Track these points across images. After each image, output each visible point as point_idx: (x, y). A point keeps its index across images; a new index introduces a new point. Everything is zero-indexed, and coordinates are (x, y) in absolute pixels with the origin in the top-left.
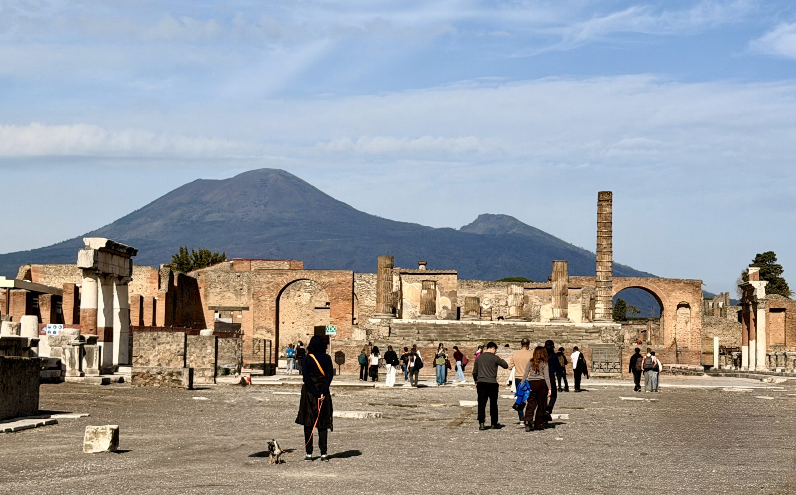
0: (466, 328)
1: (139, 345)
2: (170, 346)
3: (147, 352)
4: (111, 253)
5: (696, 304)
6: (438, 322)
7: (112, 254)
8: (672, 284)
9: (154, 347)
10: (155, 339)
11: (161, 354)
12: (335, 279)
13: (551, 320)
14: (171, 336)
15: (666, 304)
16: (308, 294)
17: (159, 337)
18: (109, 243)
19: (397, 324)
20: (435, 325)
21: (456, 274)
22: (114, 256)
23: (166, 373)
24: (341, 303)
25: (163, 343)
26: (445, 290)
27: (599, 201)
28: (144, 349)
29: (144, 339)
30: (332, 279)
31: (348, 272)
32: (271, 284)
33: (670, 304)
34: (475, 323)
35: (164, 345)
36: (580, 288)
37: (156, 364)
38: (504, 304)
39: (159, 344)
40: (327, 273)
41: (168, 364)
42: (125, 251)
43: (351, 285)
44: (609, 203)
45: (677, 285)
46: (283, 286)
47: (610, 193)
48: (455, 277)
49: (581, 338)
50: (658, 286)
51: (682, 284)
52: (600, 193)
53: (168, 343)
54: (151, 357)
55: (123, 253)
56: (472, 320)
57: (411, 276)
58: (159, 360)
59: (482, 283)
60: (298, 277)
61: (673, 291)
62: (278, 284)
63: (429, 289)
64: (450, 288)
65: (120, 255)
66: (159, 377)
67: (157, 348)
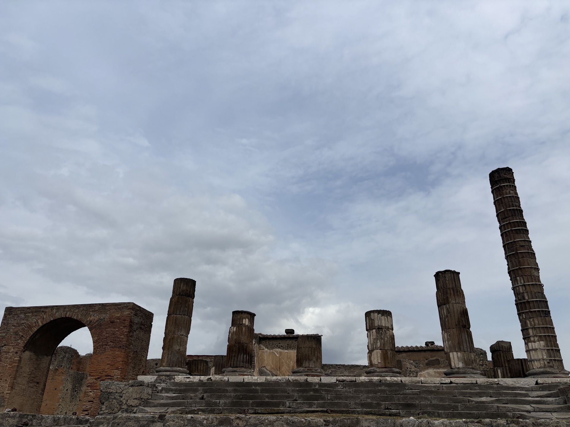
12: (106, 316)
30: (103, 316)
40: (97, 307)
43: (127, 323)
46: (35, 330)
47: (508, 170)
56: (307, 375)
57: (271, 341)
60: (58, 315)
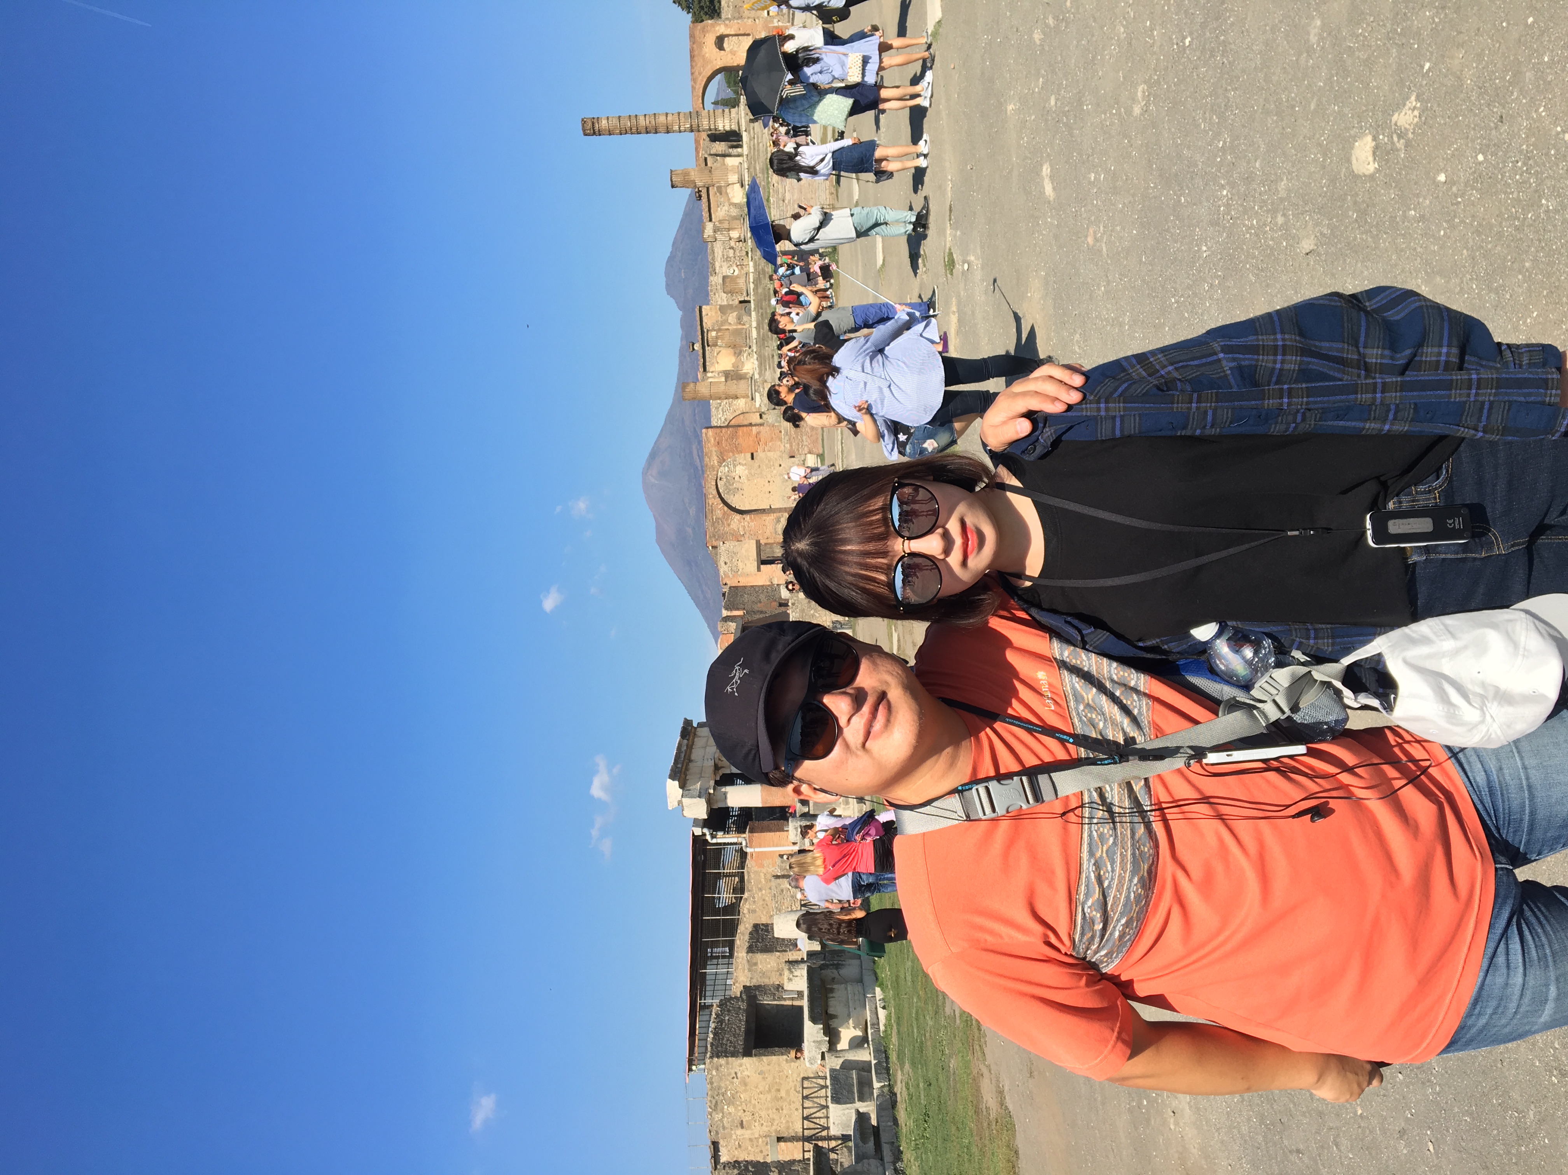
0: (760, 290)
4: (687, 765)
5: (717, 29)
6: (754, 324)
7: (690, 761)
8: (696, 59)
12: (714, 449)
13: (742, 186)
15: (719, 64)
16: (737, 468)
18: (673, 777)
19: (760, 374)
20: (758, 328)
21: (700, 308)
22: (693, 757)
24: (740, 440)
26: (720, 319)
27: (594, 134)
30: (714, 453)
31: (704, 435)
33: (719, 59)
34: (751, 280)
36: (706, 159)
38: (731, 251)
40: (707, 459)
42: (685, 741)
43: (718, 430)
44: (595, 121)
45: (696, 53)
46: (726, 508)
47: (584, 122)
48: (704, 307)
49: (761, 145)
50: (700, 74)
51: (695, 46)
52: (585, 135)
55: (687, 746)
57: (707, 359)
59: (711, 278)
60: (715, 492)
61: (703, 56)
62: (725, 513)
63: (717, 338)
64: (716, 313)
65: (690, 747)
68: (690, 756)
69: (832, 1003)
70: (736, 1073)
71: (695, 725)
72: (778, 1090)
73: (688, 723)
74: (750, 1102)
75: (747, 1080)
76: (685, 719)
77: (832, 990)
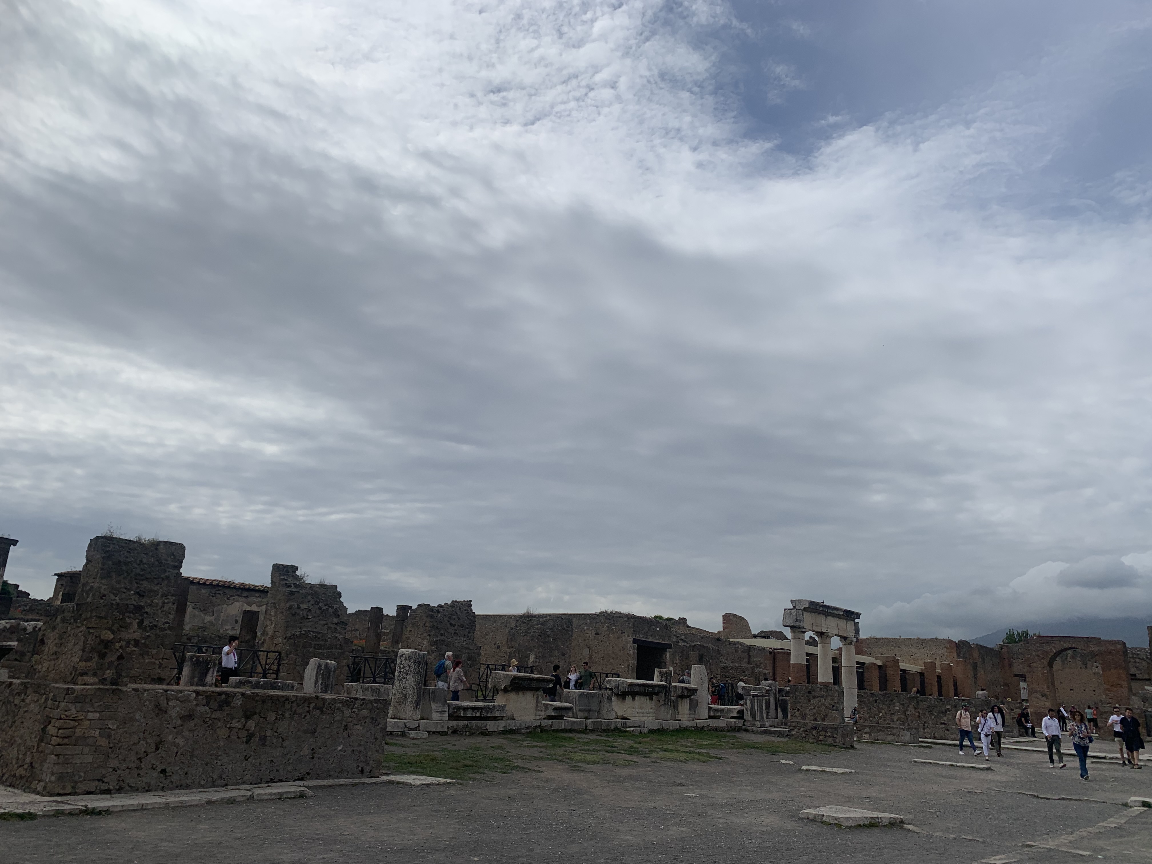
1: (796, 698)
2: (825, 700)
3: (803, 705)
4: (823, 614)
7: (826, 616)
9: (809, 701)
10: (809, 692)
11: (816, 708)
14: (825, 690)
17: (814, 691)
22: (830, 618)
23: (820, 729)
24: (1113, 671)
25: (818, 697)
28: (800, 702)
29: (800, 692)
30: (1101, 648)
32: (1040, 652)
35: (819, 699)
37: (812, 718)
39: (814, 698)
40: (1094, 642)
41: (823, 720)
42: (841, 613)
46: (1052, 654)
53: (823, 697)
54: (807, 712)
55: (840, 615)
58: (814, 715)
62: (1047, 652)
65: (837, 616)
66: (814, 732)
67: (812, 702)
68: (830, 616)
69: (643, 698)
70: (624, 633)
71: (856, 620)
72: (613, 659)
73: (858, 615)
74: (609, 640)
75: (620, 639)
76: (860, 614)
77: (651, 699)
